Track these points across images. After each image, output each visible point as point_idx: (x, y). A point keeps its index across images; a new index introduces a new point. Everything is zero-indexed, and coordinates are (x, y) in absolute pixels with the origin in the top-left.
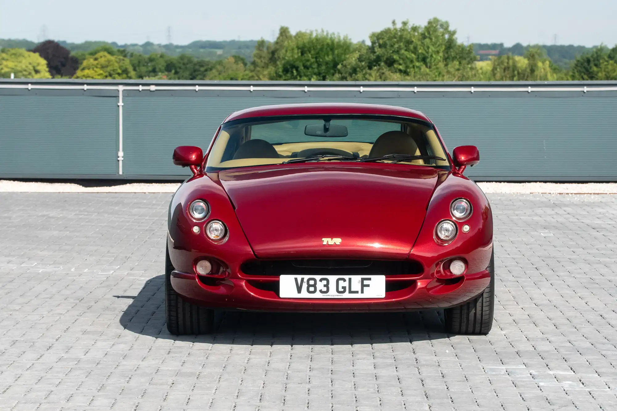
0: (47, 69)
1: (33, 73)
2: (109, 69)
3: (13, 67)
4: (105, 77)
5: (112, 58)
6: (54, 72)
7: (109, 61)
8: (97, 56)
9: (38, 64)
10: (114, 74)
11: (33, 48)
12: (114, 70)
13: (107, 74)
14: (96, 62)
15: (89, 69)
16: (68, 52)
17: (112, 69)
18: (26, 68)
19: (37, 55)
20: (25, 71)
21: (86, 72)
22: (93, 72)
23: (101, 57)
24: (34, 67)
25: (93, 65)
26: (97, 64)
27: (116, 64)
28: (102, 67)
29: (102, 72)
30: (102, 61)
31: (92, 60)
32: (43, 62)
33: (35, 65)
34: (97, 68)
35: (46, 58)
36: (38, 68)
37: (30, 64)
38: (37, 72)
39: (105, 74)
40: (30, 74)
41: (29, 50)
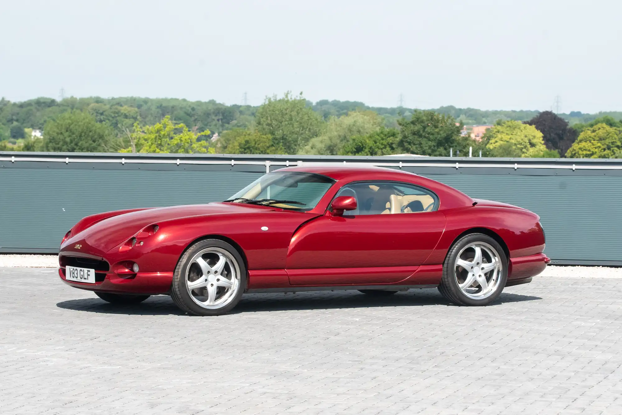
0: (543, 142)
1: (529, 146)
2: (607, 141)
3: (508, 140)
4: (603, 151)
5: (612, 130)
6: (550, 145)
7: (608, 133)
8: (596, 127)
9: (534, 137)
10: (612, 147)
11: (529, 120)
12: (613, 143)
13: (605, 146)
14: (593, 134)
15: (586, 142)
16: (566, 124)
17: (610, 141)
18: (521, 141)
19: (533, 126)
20: (521, 144)
21: (583, 144)
22: (590, 144)
23: (599, 129)
24: (530, 140)
25: (590, 137)
26: (595, 136)
27: (616, 136)
28: (600, 139)
29: (599, 144)
30: (601, 133)
31: (589, 132)
32: (539, 134)
33: (531, 137)
34: (594, 140)
35: (542, 131)
36: (534, 141)
37: (526, 136)
38: (532, 145)
39: (603, 147)
40: (525, 147)
41: (525, 123)
